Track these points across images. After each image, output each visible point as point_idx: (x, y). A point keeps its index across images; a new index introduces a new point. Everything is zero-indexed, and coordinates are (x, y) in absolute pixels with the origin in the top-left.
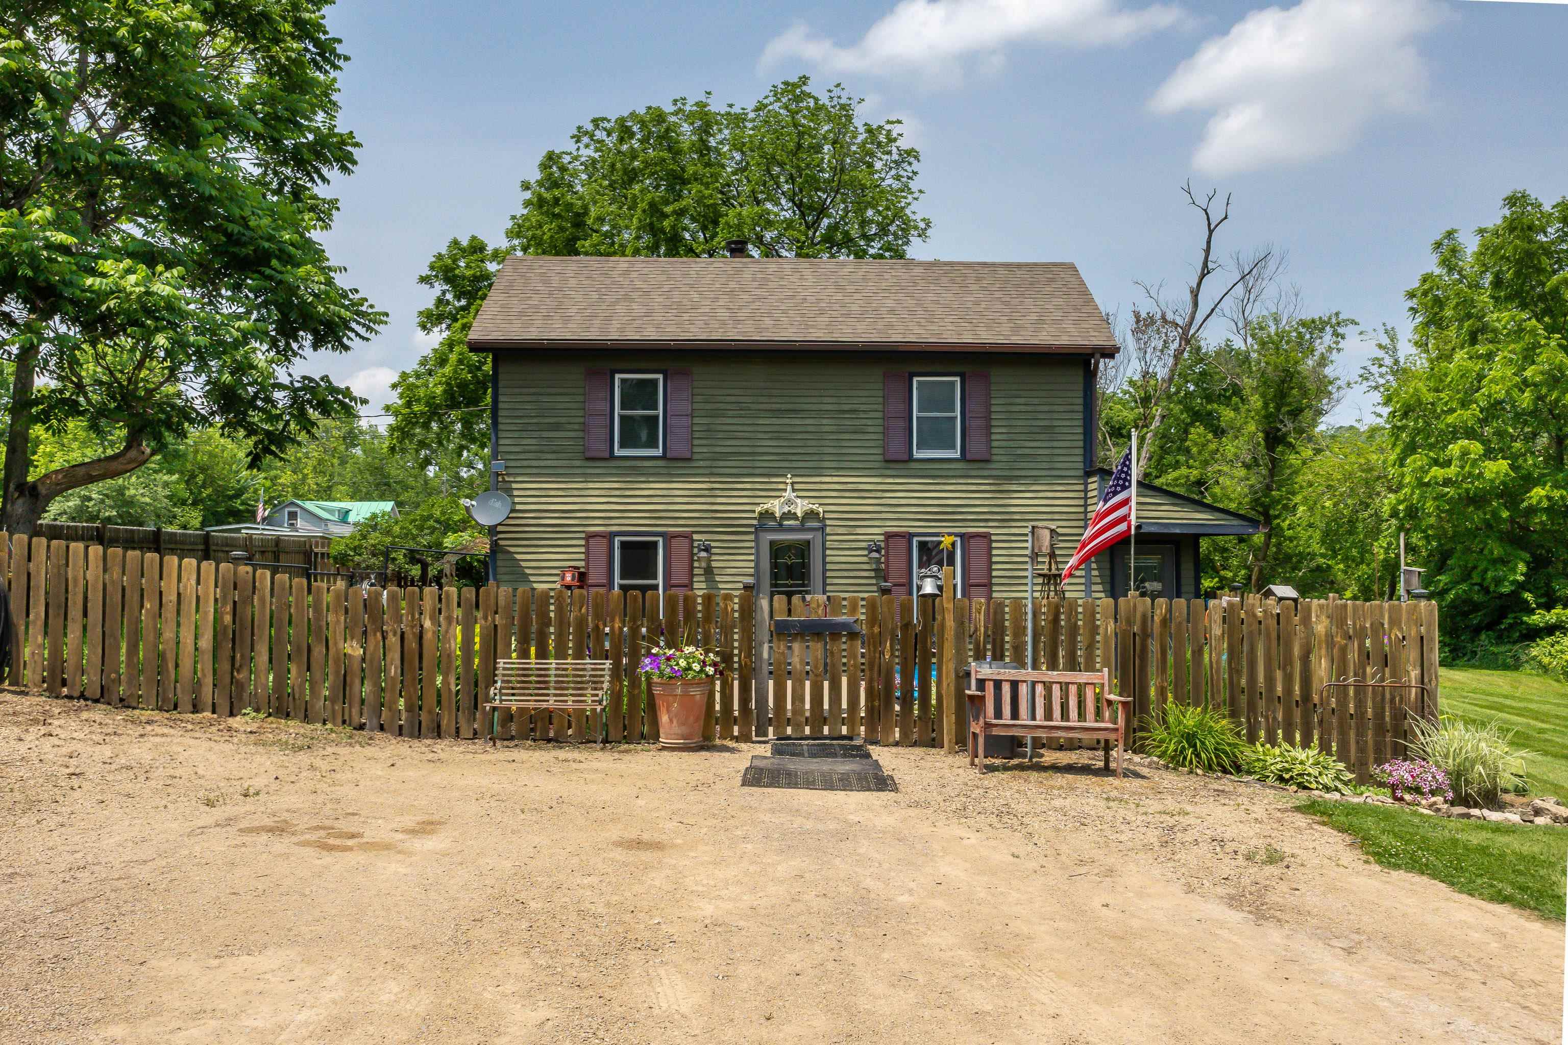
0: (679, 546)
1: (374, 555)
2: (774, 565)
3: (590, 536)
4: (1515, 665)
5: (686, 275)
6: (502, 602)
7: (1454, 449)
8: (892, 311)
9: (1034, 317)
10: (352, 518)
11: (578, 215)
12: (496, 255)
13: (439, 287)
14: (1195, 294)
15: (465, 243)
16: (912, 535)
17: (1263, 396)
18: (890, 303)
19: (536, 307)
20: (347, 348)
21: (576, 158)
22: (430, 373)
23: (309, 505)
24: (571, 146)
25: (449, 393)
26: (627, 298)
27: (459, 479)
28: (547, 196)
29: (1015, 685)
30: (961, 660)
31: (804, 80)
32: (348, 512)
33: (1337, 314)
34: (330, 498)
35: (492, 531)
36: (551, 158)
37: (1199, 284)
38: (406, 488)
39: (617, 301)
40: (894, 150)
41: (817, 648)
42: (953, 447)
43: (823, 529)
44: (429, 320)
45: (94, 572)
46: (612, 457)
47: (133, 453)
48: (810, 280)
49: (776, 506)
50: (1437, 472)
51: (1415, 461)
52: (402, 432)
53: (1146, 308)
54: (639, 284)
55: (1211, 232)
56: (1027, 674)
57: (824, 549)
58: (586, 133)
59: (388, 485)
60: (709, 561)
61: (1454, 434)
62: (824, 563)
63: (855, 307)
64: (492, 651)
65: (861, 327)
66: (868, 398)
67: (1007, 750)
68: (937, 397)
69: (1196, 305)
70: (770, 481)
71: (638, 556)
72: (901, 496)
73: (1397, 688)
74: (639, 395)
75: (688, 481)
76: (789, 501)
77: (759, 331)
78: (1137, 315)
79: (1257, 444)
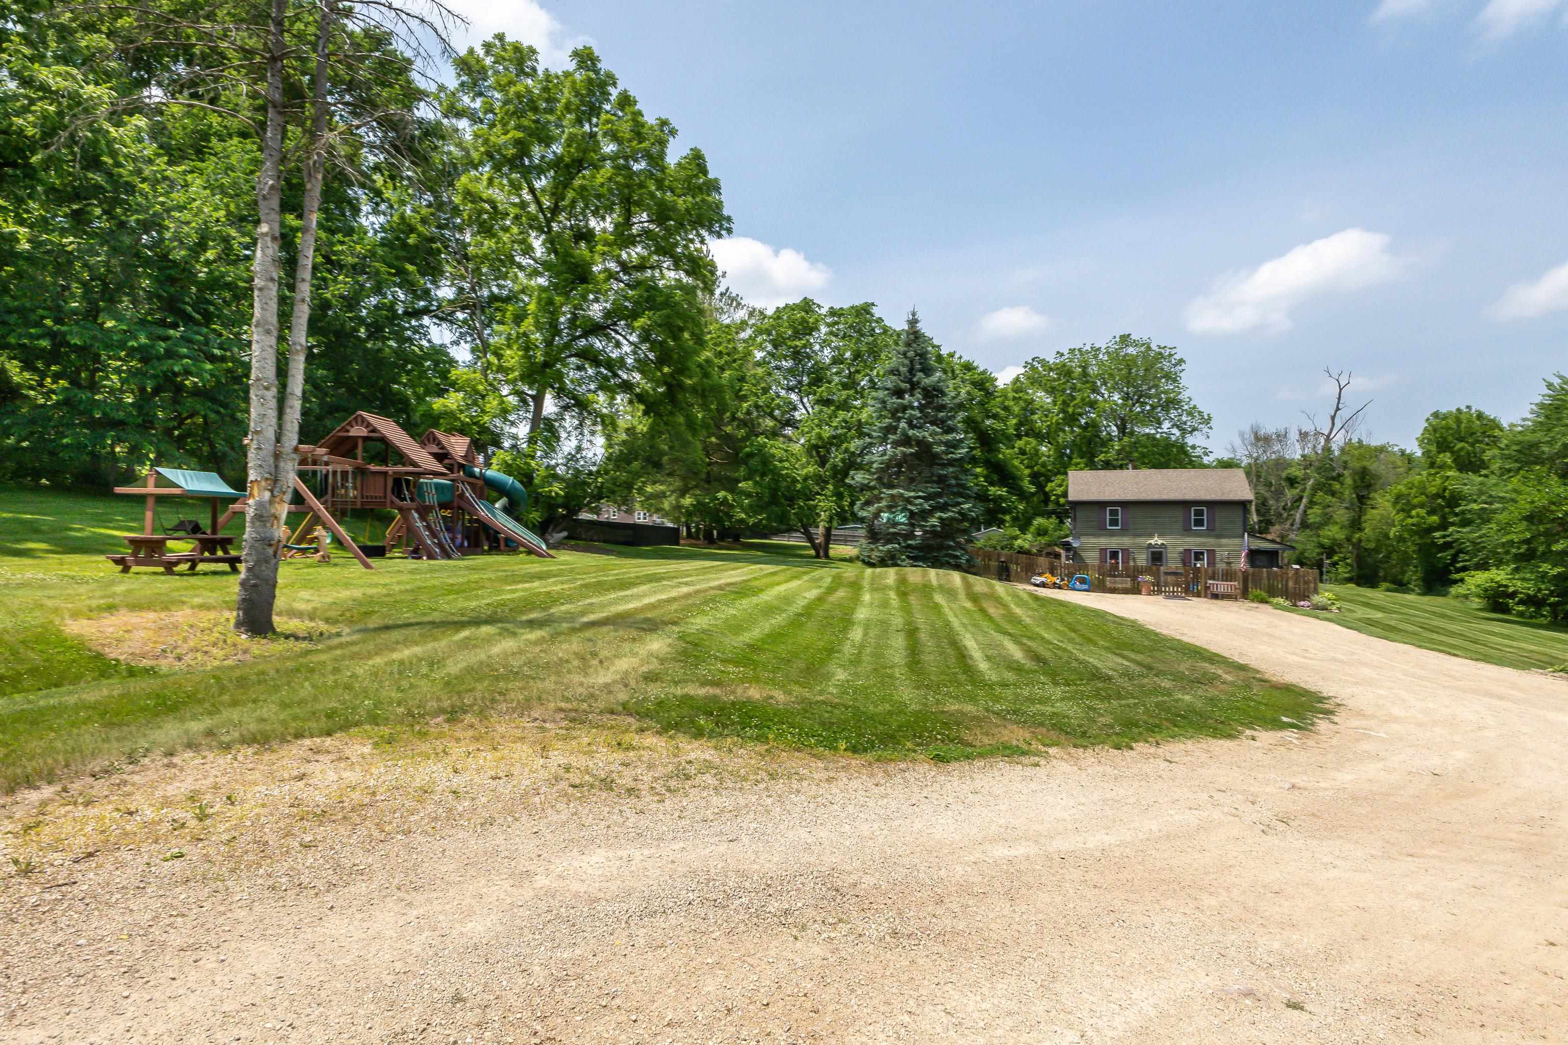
0: (1126, 553)
2: (1152, 558)
3: (1101, 550)
4: (1445, 594)
7: (1414, 513)
9: (1228, 489)
14: (1333, 418)
16: (1191, 551)
17: (1354, 479)
19: (1083, 489)
26: (1107, 485)
29: (1217, 584)
30: (1206, 580)
31: (1129, 334)
35: (1076, 547)
37: (1335, 414)
39: (1105, 487)
42: (1204, 526)
43: (1166, 548)
46: (1107, 529)
48: (1160, 477)
49: (1152, 542)
50: (1410, 521)
51: (1400, 516)
53: (1308, 427)
54: (1109, 480)
55: (1341, 390)
56: (1220, 582)
57: (1167, 554)
58: (1030, 364)
60: (1134, 556)
61: (1414, 507)
62: (1167, 557)
63: (1174, 487)
65: (1177, 494)
66: (1179, 513)
67: (1216, 596)
68: (1199, 513)
69: (1333, 424)
70: (1151, 536)
71: (1114, 555)
72: (1188, 539)
73: (1308, 588)
74: (1114, 513)
75: (1128, 535)
76: (1156, 541)
77: (1148, 496)
78: (1300, 432)
79: (1352, 499)
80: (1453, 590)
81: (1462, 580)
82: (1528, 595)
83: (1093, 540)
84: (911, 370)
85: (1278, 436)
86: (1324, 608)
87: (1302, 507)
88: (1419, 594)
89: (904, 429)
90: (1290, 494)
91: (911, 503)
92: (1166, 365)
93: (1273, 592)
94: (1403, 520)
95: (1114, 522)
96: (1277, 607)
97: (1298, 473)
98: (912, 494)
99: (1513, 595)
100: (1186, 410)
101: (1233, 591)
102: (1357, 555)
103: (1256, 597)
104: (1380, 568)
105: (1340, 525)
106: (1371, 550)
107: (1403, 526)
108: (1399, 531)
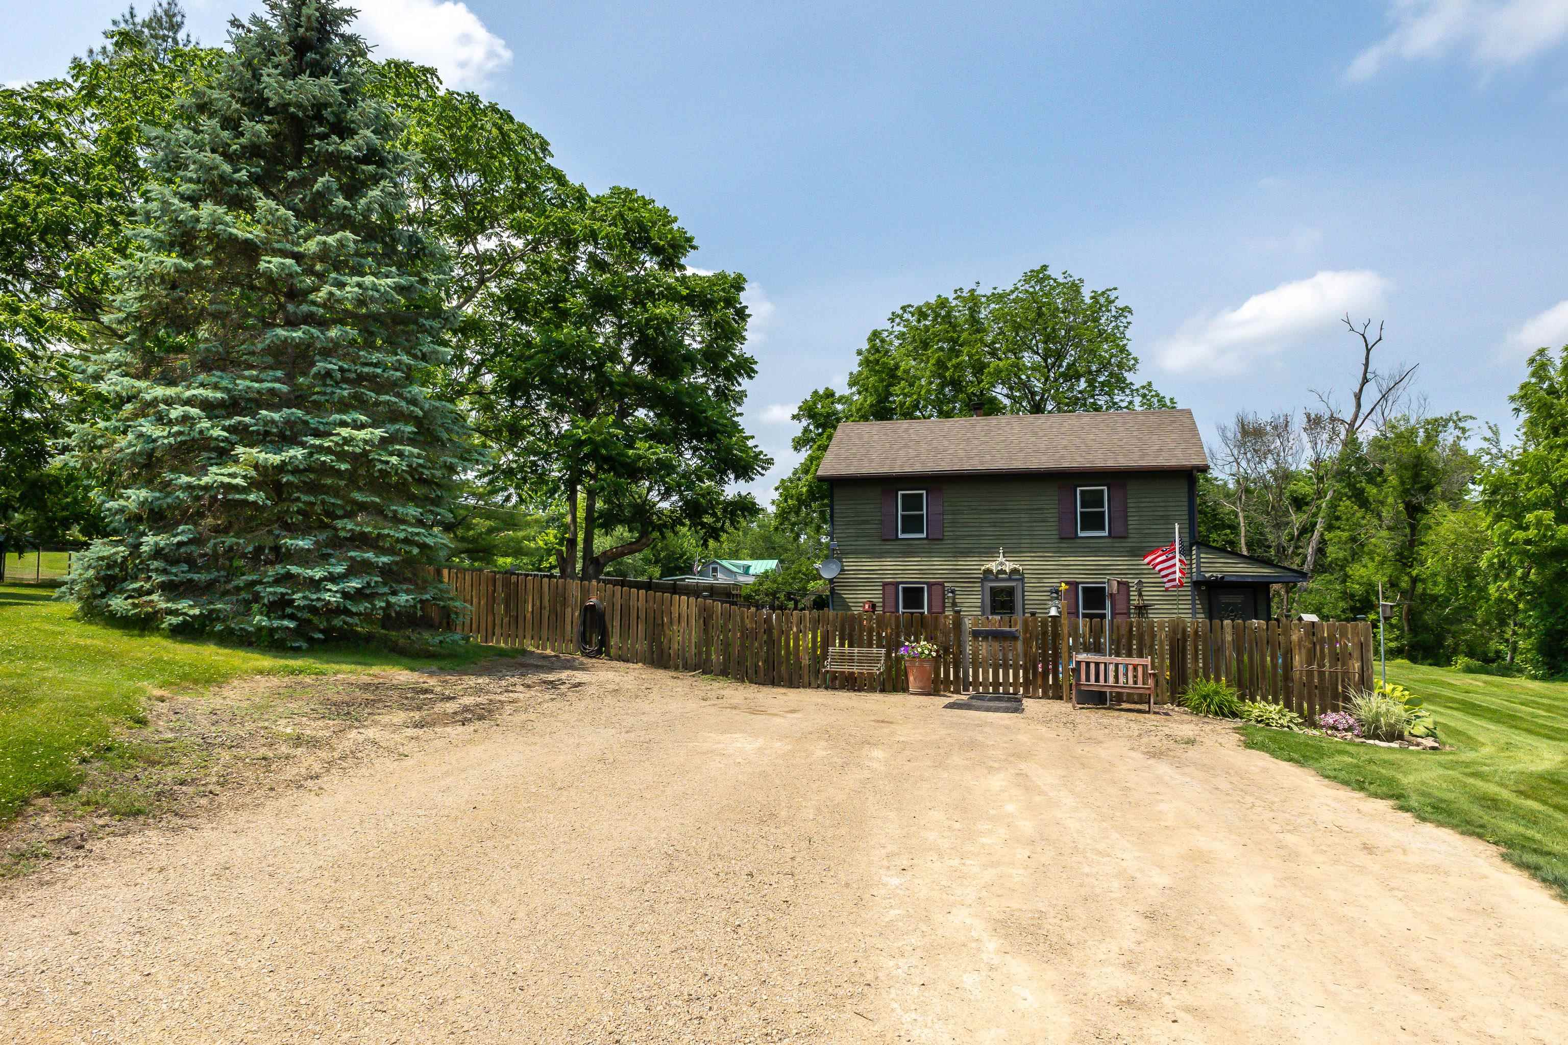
0: (937, 590)
1: (767, 595)
2: (993, 601)
3: (885, 585)
5: (941, 430)
6: (831, 618)
7: (1530, 517)
8: (1065, 447)
9: (1156, 447)
10: (752, 571)
11: (891, 370)
12: (840, 400)
13: (805, 422)
14: (1358, 397)
15: (821, 392)
16: (1077, 583)
17: (1400, 477)
18: (1065, 442)
19: (854, 454)
20: (753, 479)
21: (891, 333)
22: (799, 479)
23: (725, 563)
24: (888, 325)
25: (811, 492)
26: (906, 446)
27: (820, 544)
28: (871, 358)
29: (1097, 665)
31: (1044, 268)
32: (749, 567)
33: (1457, 413)
34: (738, 558)
35: (831, 581)
36: (876, 334)
37: (1361, 390)
38: (786, 550)
39: (900, 449)
40: (1113, 309)
41: (996, 645)
42: (1104, 529)
43: (1022, 580)
44: (798, 444)
45: (642, 603)
46: (897, 539)
47: (644, 540)
48: (1017, 429)
49: (993, 566)
50: (1520, 535)
51: (1501, 527)
52: (783, 515)
54: (913, 437)
55: (1368, 351)
56: (1107, 659)
57: (1024, 591)
58: (898, 316)
59: (774, 548)
60: (954, 598)
62: (1024, 600)
63: (1043, 446)
64: (827, 642)
65: (1044, 458)
66: (1049, 499)
67: (1093, 699)
68: (1092, 498)
69: (1359, 406)
70: (991, 552)
71: (913, 596)
72: (1071, 560)
73: (1346, 673)
74: (912, 503)
75: (939, 553)
76: (1002, 563)
77: (982, 463)
78: (1308, 416)
79: (1399, 512)
83: (866, 564)
85: (1275, 428)
88: (1535, 678)
90: (1297, 519)
93: (1248, 686)
94: (1508, 534)
95: (912, 524)
97: (1305, 489)
100: (1137, 390)
101: (1140, 685)
102: (1410, 610)
103: (1205, 697)
104: (1449, 632)
105: (1377, 558)
106: (1434, 598)
107: (1507, 544)
108: (1499, 556)
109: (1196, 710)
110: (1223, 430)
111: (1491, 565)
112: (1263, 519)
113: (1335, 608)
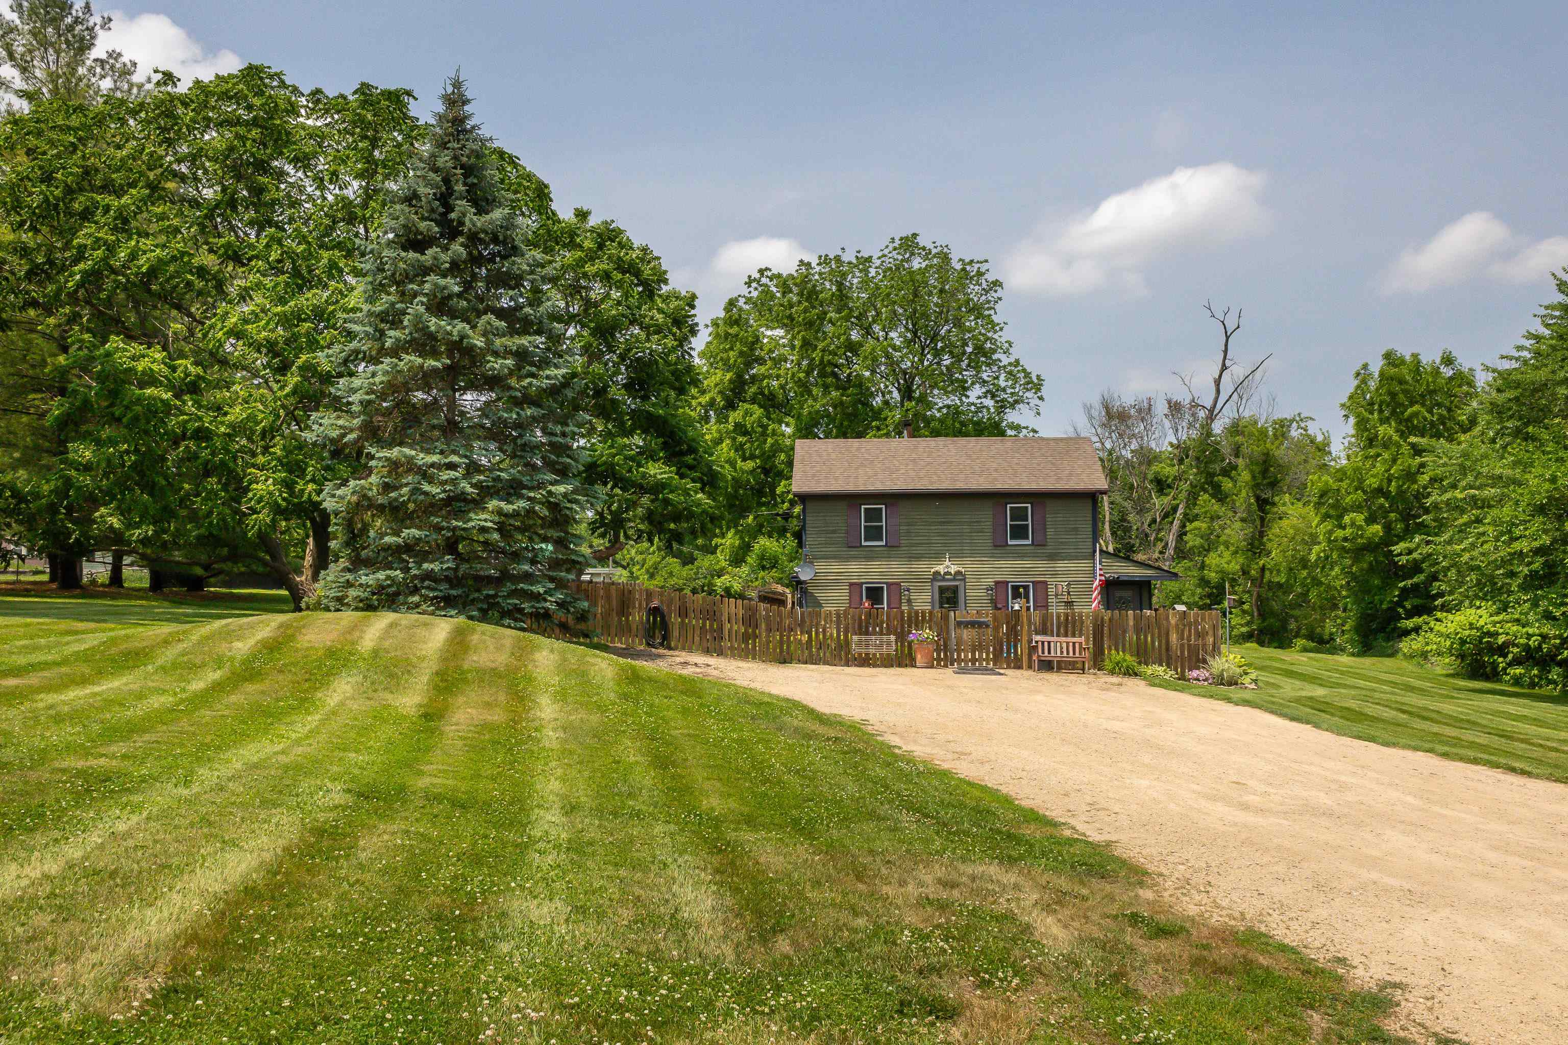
0: (895, 589)
2: (941, 597)
3: (851, 585)
8: (996, 470)
9: (1068, 472)
14: (1218, 382)
16: (1008, 582)
17: (1252, 472)
18: (995, 465)
21: (747, 300)
26: (862, 465)
28: (730, 330)
29: (1049, 643)
30: (1030, 636)
31: (915, 235)
33: (1299, 414)
36: (732, 301)
37: (1220, 376)
39: (858, 468)
40: (984, 282)
41: (974, 632)
42: (1027, 538)
43: (964, 580)
45: (697, 605)
46: (861, 546)
49: (941, 569)
50: (1340, 533)
51: (1326, 526)
55: (1227, 338)
56: (1055, 639)
57: (965, 589)
58: (755, 280)
60: (909, 596)
61: (1347, 511)
62: (965, 596)
63: (978, 468)
64: (848, 632)
65: (981, 480)
66: (985, 515)
67: (1047, 666)
68: (1019, 515)
69: (1218, 391)
70: (938, 557)
71: (874, 594)
72: (1002, 563)
73: (1204, 645)
74: (873, 515)
75: (898, 557)
76: (947, 566)
77: (932, 483)
78: (1169, 402)
79: (1250, 504)
80: (1405, 645)
81: (1417, 629)
82: (1527, 648)
83: (835, 567)
84: (445, 198)
85: (1140, 411)
86: (1232, 682)
87: (1176, 523)
88: (1353, 655)
89: (418, 317)
90: (1159, 503)
91: (431, 481)
92: (973, 290)
93: (1143, 655)
94: (1331, 532)
95: (874, 533)
96: (1154, 681)
97: (1169, 471)
98: (435, 458)
99: (1502, 650)
100: (1005, 367)
101: (1077, 655)
102: (1259, 596)
103: (1117, 664)
104: (1292, 616)
105: (1232, 549)
106: (1280, 585)
107: (1330, 541)
108: (1324, 551)
109: (1112, 672)
110: (1088, 409)
111: (1319, 557)
112: (1128, 505)
113: (1193, 595)
